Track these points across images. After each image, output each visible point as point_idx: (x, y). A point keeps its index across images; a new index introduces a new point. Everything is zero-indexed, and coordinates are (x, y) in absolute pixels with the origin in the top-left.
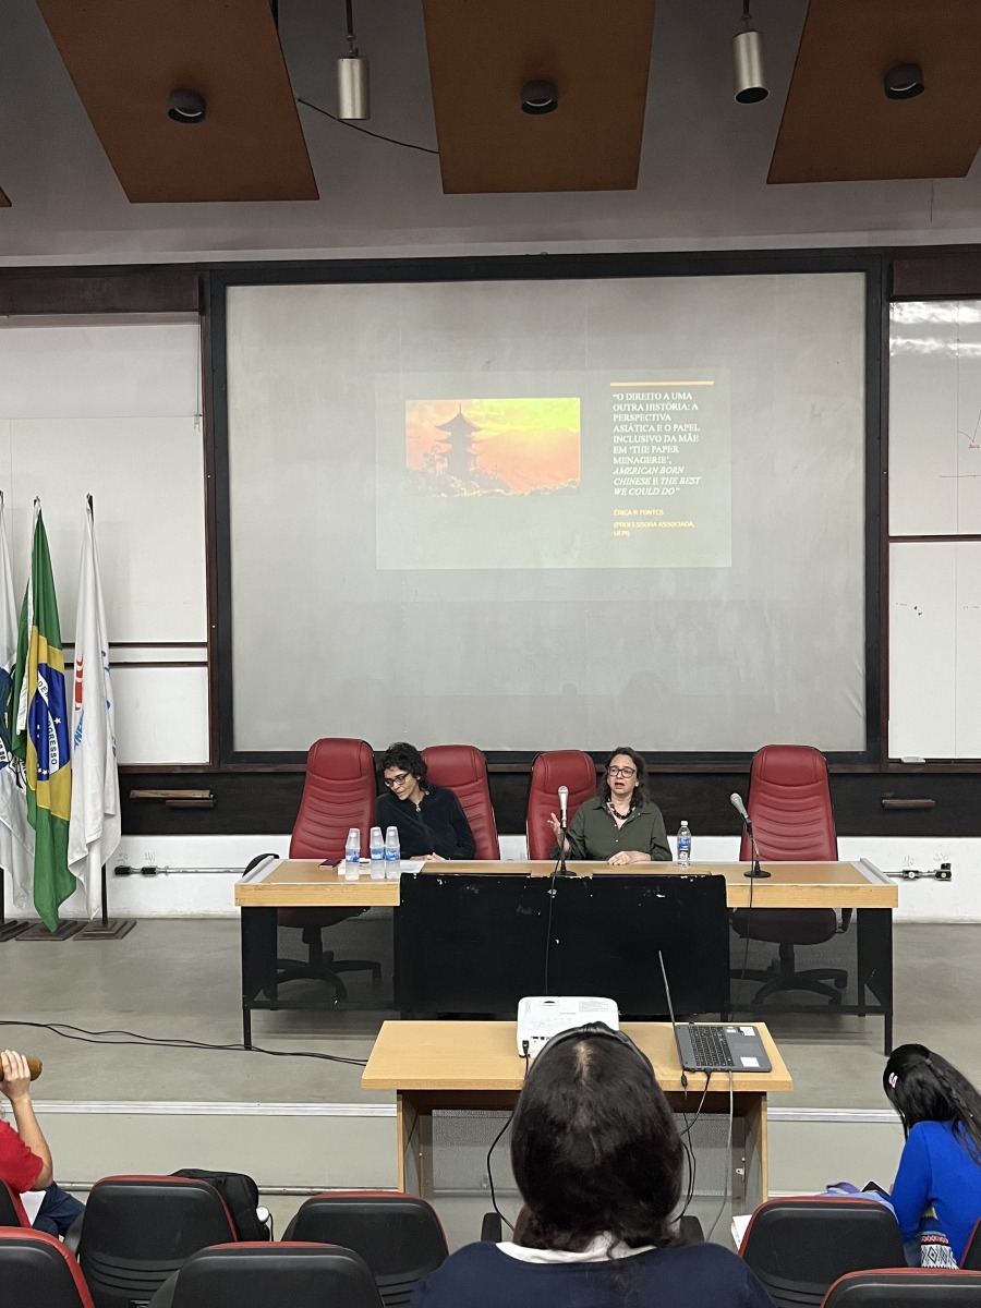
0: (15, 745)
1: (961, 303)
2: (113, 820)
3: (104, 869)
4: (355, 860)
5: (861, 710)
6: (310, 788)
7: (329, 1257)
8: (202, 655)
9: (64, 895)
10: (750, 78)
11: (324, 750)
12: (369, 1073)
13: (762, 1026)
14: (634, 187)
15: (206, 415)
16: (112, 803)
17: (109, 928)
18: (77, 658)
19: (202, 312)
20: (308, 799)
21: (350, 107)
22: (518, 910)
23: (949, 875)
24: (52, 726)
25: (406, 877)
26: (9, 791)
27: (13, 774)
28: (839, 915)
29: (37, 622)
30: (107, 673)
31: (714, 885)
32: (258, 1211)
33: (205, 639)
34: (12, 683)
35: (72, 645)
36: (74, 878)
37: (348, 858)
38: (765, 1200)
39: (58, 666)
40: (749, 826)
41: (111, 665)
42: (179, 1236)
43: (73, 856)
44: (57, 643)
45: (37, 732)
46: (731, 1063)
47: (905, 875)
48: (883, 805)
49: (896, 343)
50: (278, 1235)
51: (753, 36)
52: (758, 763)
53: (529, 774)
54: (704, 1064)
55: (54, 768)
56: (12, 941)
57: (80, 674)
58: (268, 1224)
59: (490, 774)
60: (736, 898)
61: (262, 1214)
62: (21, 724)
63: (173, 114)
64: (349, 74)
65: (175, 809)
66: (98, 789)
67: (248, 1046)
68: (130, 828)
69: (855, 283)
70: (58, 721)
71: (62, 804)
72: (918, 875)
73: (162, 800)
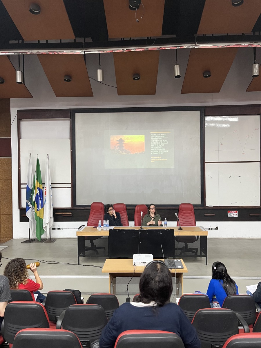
0: (33, 203)
1: (219, 117)
2: (52, 219)
3: (50, 228)
4: (100, 226)
5: (200, 196)
6: (91, 212)
7: (95, 307)
8: (70, 186)
9: (42, 233)
10: (177, 73)
11: (94, 204)
12: (103, 269)
13: (181, 259)
14: (155, 94)
15: (71, 138)
16: (52, 215)
17: (51, 240)
18: (45, 186)
19: (70, 118)
20: (91, 215)
21: (100, 78)
22: (133, 236)
23: (218, 229)
24: (40, 200)
25: (110, 230)
26: (31, 213)
27: (32, 210)
28: (196, 237)
29: (37, 179)
30: (51, 189)
31: (172, 231)
32: (81, 298)
33: (71, 183)
34: (32, 191)
35: (44, 184)
36: (44, 230)
37: (99, 226)
38: (183, 295)
39: (41, 188)
40: (178, 219)
41: (52, 188)
42: (65, 303)
43: (44, 226)
44: (41, 183)
45: (37, 201)
46: (176, 267)
47: (209, 229)
48: (205, 215)
49: (206, 124)
50: (85, 302)
51: (178, 65)
52: (180, 207)
53: (134, 209)
54: (170, 267)
55: (40, 208)
56: (32, 243)
57: (46, 190)
58: (83, 300)
59: (127, 209)
60: (176, 234)
61: (82, 298)
62: (34, 199)
63: (65, 80)
64: (99, 72)
65: (64, 216)
66: (49, 213)
67: (79, 264)
68: (55, 220)
69: (198, 113)
70: (41, 199)
71: (42, 215)
72: (212, 229)
73: (62, 215)
